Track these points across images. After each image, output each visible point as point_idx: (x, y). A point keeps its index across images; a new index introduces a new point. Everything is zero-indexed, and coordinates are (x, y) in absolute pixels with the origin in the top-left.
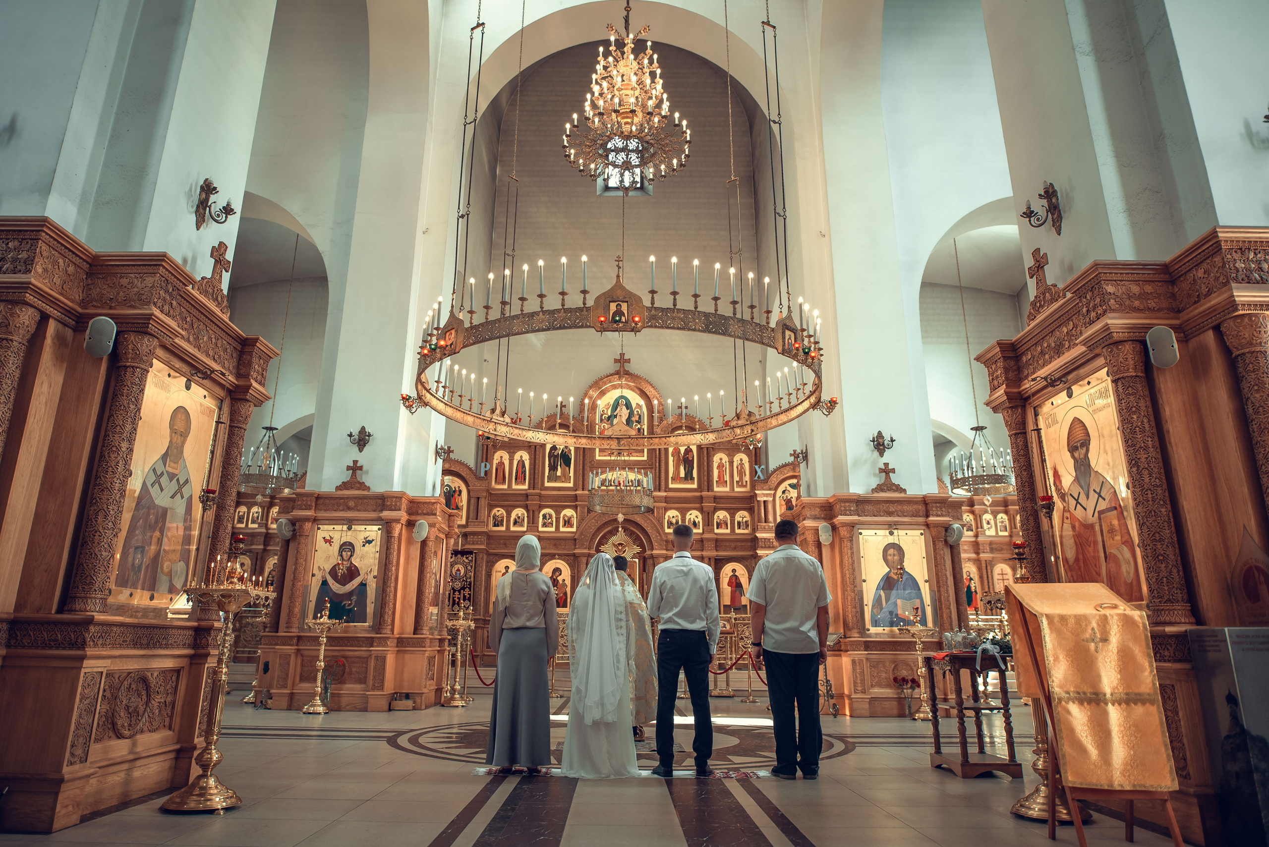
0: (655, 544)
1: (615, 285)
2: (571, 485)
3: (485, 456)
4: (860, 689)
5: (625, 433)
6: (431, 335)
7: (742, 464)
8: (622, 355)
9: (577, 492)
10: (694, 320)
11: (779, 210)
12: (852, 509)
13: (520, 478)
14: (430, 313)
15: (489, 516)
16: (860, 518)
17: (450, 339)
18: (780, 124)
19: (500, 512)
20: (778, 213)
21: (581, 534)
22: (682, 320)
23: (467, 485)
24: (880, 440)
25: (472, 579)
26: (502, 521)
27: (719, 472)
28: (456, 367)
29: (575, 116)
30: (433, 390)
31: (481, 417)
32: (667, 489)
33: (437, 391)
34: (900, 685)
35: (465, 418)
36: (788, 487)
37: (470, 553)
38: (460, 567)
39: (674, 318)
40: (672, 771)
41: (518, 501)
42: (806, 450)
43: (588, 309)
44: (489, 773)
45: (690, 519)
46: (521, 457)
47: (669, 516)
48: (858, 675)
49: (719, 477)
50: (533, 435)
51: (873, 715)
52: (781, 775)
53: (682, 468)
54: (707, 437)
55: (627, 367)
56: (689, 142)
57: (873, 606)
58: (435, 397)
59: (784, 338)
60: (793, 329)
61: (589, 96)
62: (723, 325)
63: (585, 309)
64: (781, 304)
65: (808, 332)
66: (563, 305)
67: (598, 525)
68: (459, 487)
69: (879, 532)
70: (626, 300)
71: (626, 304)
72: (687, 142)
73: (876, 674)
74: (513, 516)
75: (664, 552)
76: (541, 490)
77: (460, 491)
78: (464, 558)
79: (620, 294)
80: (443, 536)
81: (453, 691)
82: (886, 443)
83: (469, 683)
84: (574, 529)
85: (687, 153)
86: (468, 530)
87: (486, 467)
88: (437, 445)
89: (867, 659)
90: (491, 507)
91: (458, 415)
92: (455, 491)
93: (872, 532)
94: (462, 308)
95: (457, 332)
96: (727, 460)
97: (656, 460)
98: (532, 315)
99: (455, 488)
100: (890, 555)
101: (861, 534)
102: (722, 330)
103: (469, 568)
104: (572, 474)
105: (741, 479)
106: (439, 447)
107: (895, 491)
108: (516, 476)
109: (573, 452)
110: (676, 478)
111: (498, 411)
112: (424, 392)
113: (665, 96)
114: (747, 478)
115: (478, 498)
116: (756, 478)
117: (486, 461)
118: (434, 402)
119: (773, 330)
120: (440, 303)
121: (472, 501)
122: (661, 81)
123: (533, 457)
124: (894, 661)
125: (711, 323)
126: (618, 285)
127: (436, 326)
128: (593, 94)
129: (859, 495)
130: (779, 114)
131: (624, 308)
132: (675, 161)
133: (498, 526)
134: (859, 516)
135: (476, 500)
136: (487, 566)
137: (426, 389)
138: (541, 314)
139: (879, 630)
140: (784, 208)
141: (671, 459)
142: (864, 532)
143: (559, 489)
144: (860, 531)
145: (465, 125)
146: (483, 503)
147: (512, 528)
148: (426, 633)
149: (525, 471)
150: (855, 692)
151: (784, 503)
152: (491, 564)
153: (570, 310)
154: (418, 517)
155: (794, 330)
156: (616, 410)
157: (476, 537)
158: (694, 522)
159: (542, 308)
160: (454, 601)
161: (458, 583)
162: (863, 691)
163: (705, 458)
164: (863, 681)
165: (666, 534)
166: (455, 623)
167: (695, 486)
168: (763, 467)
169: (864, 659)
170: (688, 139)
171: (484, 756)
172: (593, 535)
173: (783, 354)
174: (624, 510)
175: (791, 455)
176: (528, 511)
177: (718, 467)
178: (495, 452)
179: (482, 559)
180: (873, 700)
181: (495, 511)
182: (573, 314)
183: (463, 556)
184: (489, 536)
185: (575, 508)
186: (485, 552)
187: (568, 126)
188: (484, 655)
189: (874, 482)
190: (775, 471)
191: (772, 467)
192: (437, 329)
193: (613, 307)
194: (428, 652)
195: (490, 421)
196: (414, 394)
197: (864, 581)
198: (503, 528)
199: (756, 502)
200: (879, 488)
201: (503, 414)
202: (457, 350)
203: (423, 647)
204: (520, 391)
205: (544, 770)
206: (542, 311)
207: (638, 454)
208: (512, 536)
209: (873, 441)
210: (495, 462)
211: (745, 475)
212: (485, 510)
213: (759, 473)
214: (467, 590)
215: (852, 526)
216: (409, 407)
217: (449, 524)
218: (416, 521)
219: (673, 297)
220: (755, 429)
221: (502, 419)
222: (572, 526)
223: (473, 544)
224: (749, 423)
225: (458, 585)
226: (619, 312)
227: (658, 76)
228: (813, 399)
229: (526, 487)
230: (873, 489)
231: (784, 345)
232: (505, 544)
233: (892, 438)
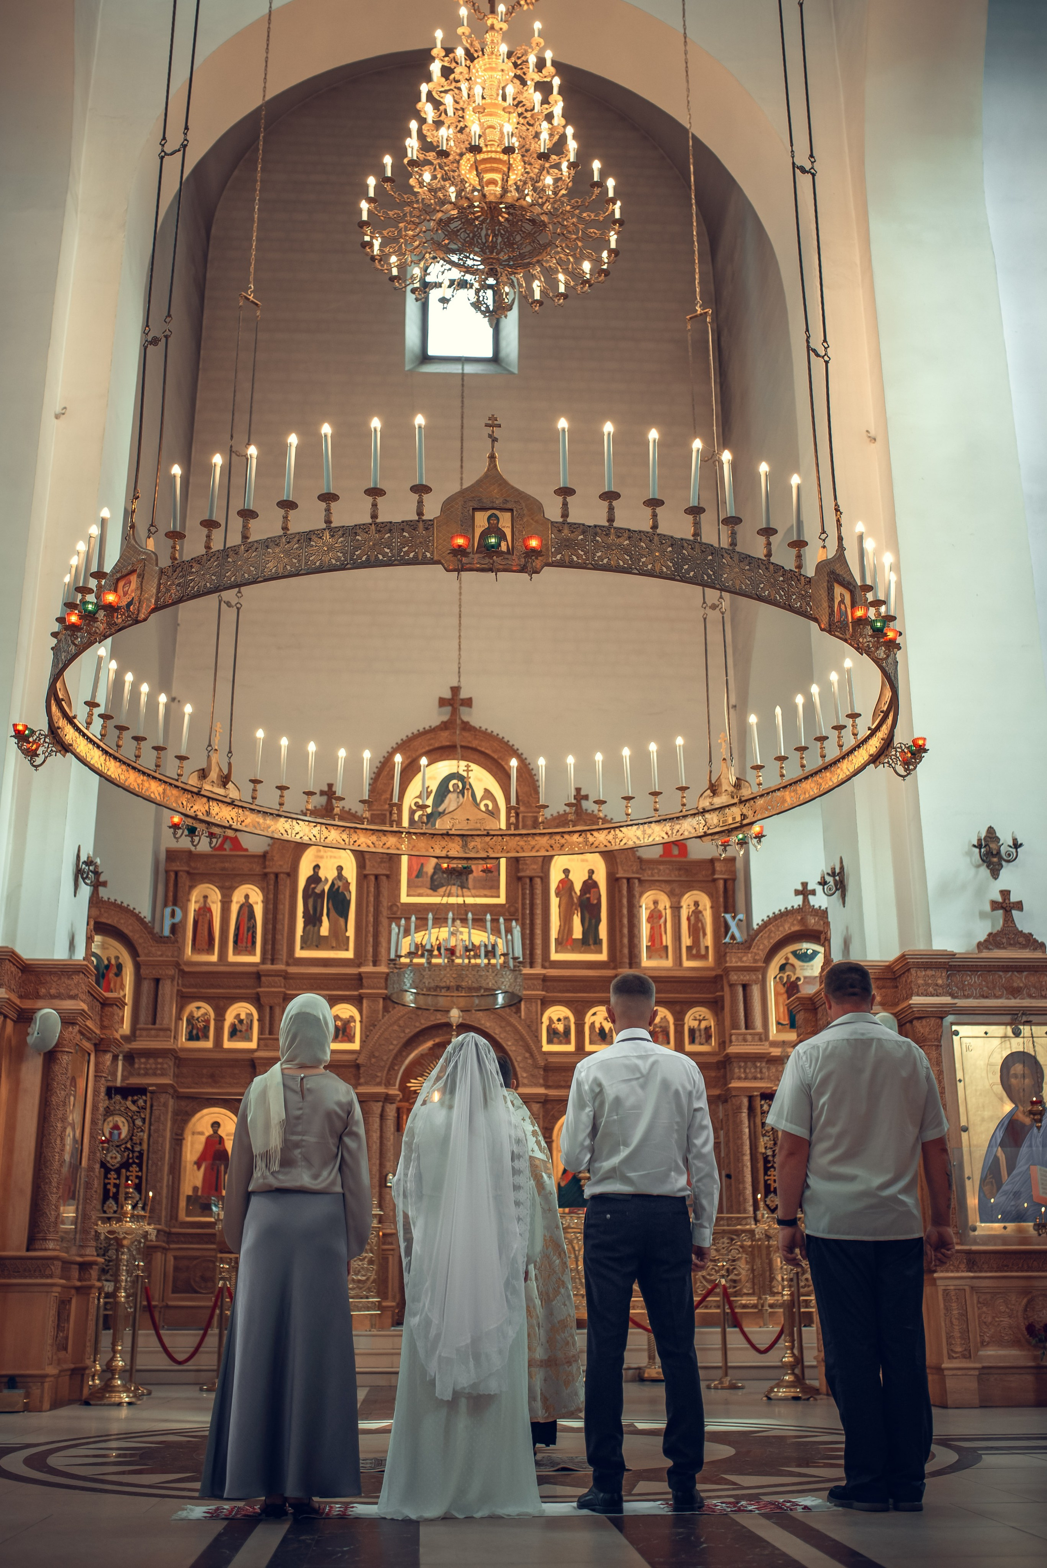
0: (522, 1074)
1: (486, 476)
2: (349, 954)
3: (171, 894)
4: (959, 1349)
5: (478, 826)
6: (84, 590)
7: (697, 913)
8: (455, 690)
9: (363, 969)
10: (651, 552)
11: (817, 343)
12: (940, 982)
13: (243, 941)
14: (82, 547)
15: (179, 1018)
16: (956, 1001)
17: (125, 594)
18: (813, 175)
19: (202, 1009)
20: (814, 351)
21: (372, 1055)
22: (627, 551)
23: (134, 952)
24: (993, 846)
25: (145, 1147)
26: (206, 1028)
27: (652, 928)
28: (129, 677)
29: (388, 160)
30: (80, 722)
31: (179, 784)
32: (547, 962)
33: (89, 724)
34: (1041, 1341)
35: (146, 784)
36: (791, 956)
37: (141, 1091)
38: (120, 1120)
39: (609, 547)
40: (620, 1501)
41: (240, 987)
42: (842, 868)
43: (428, 525)
44: (214, 1516)
45: (593, 1024)
46: (247, 897)
47: (550, 1019)
48: (955, 1322)
49: (652, 938)
50: (287, 826)
51: (986, 1403)
52: (856, 1504)
53: (577, 921)
54: (649, 831)
55: (466, 715)
56: (621, 222)
57: (983, 1181)
58: (84, 735)
59: (831, 599)
60: (849, 583)
61: (414, 125)
62: (710, 564)
63: (421, 525)
64: (824, 532)
65: (875, 595)
66: (374, 516)
67: (404, 1037)
68: (117, 958)
69: (993, 1030)
70: (509, 506)
71: (508, 515)
72: (615, 222)
73: (989, 1319)
74: (230, 1017)
75: (542, 1090)
76: (288, 964)
77: (120, 967)
78: (129, 1103)
79: (495, 494)
80: (88, 1045)
81: (109, 1370)
82: (1003, 850)
83: (142, 1362)
84: (356, 1046)
85: (613, 245)
86: (137, 1045)
87: (173, 914)
88: (78, 856)
89: (972, 1288)
90: (184, 999)
91: (132, 779)
92: (107, 967)
93: (979, 1030)
94: (153, 529)
95: (141, 576)
96: (668, 906)
97: (523, 904)
98: (308, 537)
99: (109, 959)
100: (1016, 1076)
101: (956, 1033)
102: (709, 576)
103: (139, 1122)
104: (351, 933)
105: (696, 942)
106: (83, 858)
107: (1024, 947)
108: (236, 935)
109: (353, 888)
110: (564, 942)
111: (214, 775)
112: (62, 722)
113: (570, 131)
114: (708, 940)
115: (157, 981)
116: (727, 940)
117: (175, 903)
118: (82, 746)
119: (809, 581)
120: (103, 522)
121: (146, 986)
122: (561, 104)
123: (271, 896)
124: (1025, 1292)
125: (685, 560)
126: (492, 476)
127: (94, 568)
128: (422, 121)
129: (953, 955)
130: (812, 156)
131: (505, 522)
132: (586, 266)
133: (198, 1039)
134: (953, 996)
135: (152, 985)
136: (174, 1121)
137: (65, 715)
138: (327, 534)
139: (996, 1227)
140: (825, 341)
141: (554, 901)
142: (963, 1030)
143: (326, 962)
144: (954, 1028)
145: (162, 158)
146: (168, 990)
147: (227, 1044)
148: (52, 1248)
149: (254, 927)
150: (950, 1357)
151: (782, 990)
152: (183, 1118)
153: (390, 527)
154: (40, 1003)
155: (849, 585)
156: (442, 801)
157: (151, 1061)
158: (602, 1029)
159: (328, 521)
160: (106, 1192)
161: (114, 1153)
162: (967, 1355)
163: (625, 901)
164: (965, 1333)
165: (546, 1053)
166: (115, 1226)
167: (603, 957)
168: (741, 916)
169: (967, 1288)
170: (617, 215)
171: (198, 1485)
172: (395, 1057)
173: (830, 632)
174: (462, 1002)
175: (797, 892)
176: (260, 1008)
177: (650, 919)
178: (192, 887)
179: (165, 1105)
180: (985, 1372)
181: (192, 1007)
182: (396, 534)
183: (125, 1098)
184: (179, 1059)
185: (357, 1001)
186: (171, 1091)
187: (371, 181)
188: (167, 1307)
189: (982, 930)
190: (765, 925)
191: (758, 919)
192: (95, 575)
193: (481, 520)
194: (59, 1289)
195: (198, 794)
196: (41, 725)
197: (965, 1129)
198: (209, 1044)
199: (727, 988)
200: (992, 941)
201: (225, 780)
202: (142, 616)
203: (47, 1277)
204: (260, 734)
205: (337, 1508)
206: (329, 528)
207: (486, 892)
208: (227, 1060)
209: (979, 846)
210: (193, 907)
211: (705, 934)
212: (171, 1003)
213: (734, 929)
214: (134, 1168)
215: (940, 1014)
216: (31, 754)
217: (102, 1021)
218: (34, 1011)
219: (606, 504)
220: (750, 813)
221: (221, 791)
222: (351, 1039)
223: (146, 1074)
224: (736, 800)
225: (115, 1158)
226: (493, 529)
227: (556, 90)
228: (874, 744)
229: (256, 958)
230: (979, 944)
231: (831, 614)
232: (212, 1076)
233: (1015, 840)
